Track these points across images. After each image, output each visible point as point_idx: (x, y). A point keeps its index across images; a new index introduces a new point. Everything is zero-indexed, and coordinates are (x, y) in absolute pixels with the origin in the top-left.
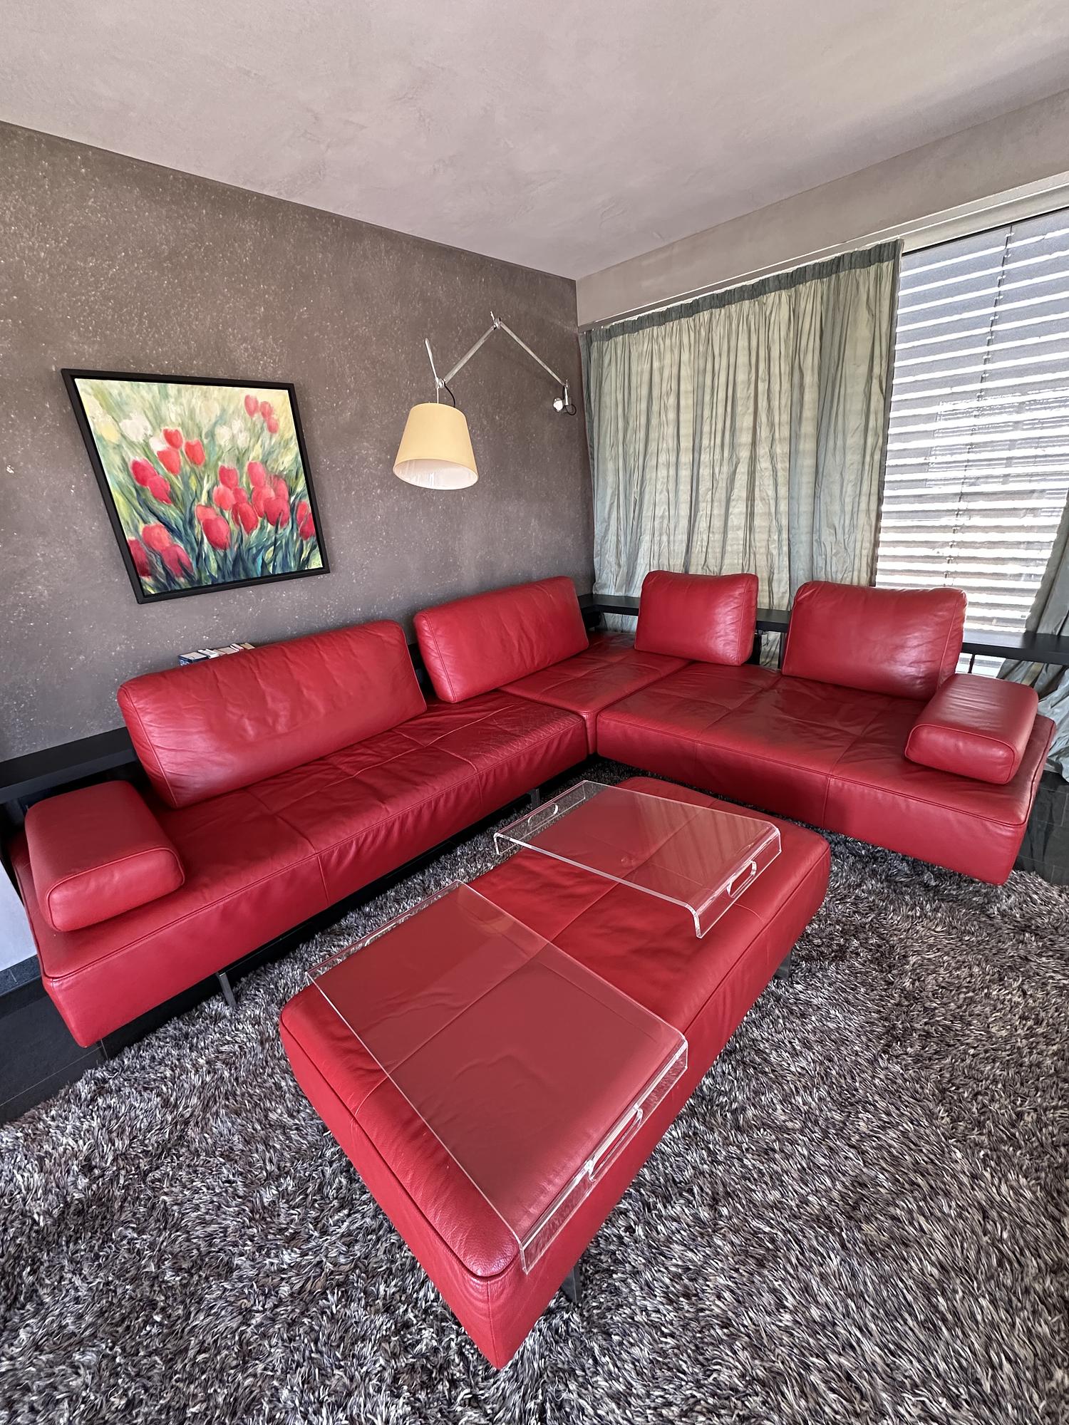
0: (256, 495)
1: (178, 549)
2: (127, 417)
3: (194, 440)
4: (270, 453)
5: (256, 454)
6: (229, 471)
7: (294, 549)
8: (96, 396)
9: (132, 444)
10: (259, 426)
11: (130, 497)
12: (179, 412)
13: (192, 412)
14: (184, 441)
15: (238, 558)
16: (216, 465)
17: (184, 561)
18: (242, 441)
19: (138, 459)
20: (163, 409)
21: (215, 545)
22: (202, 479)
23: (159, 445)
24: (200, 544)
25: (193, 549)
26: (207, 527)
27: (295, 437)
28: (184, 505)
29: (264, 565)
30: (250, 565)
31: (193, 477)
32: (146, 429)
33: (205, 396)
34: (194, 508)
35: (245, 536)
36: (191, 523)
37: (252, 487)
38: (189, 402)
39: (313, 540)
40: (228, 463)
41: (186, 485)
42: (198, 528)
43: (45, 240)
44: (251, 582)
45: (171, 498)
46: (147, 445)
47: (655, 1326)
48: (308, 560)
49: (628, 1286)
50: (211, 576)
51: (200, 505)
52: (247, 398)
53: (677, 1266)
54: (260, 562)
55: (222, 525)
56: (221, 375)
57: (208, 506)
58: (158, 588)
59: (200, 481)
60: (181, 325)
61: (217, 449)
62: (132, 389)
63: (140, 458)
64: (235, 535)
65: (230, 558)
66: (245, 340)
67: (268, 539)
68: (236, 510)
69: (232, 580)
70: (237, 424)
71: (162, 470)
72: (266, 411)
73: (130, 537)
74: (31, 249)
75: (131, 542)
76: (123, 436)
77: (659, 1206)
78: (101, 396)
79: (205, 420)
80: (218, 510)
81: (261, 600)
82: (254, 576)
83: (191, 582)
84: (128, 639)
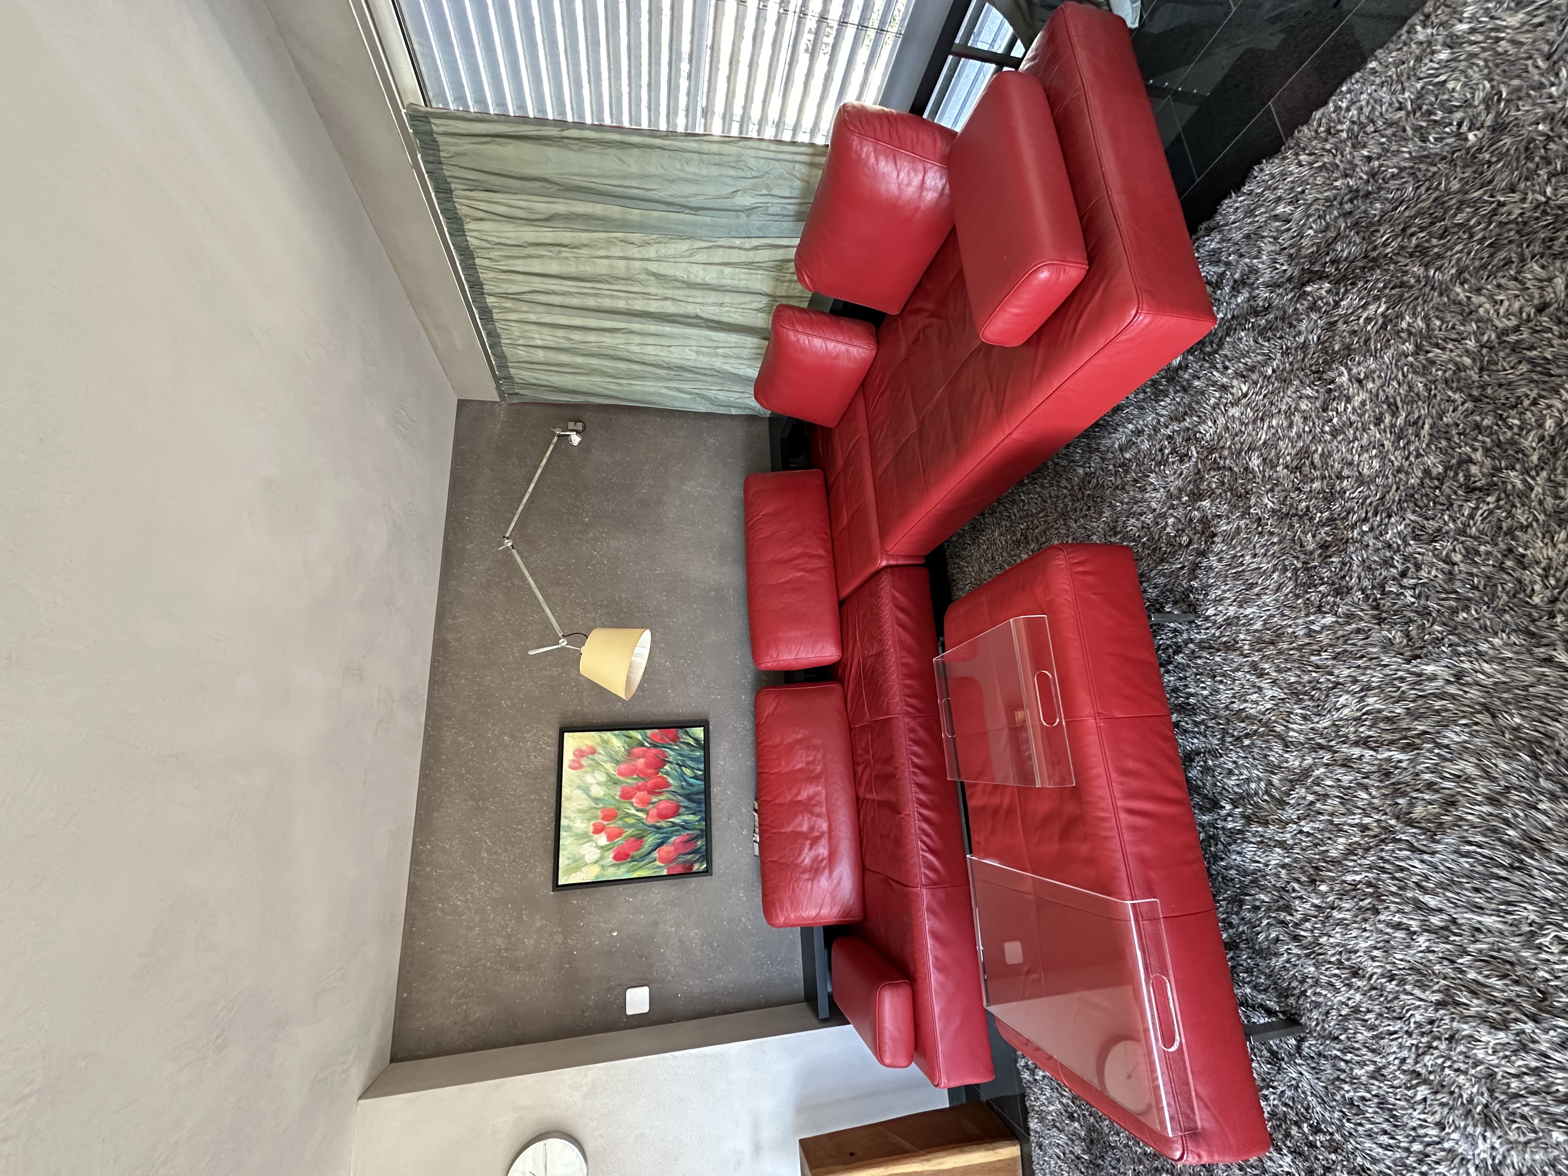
0: (641, 774)
1: (677, 841)
2: (583, 857)
3: (599, 813)
4: (611, 756)
5: (612, 768)
6: (623, 792)
7: (686, 749)
8: (569, 875)
9: (602, 858)
10: (590, 762)
11: (637, 867)
12: (580, 821)
13: (581, 811)
14: (600, 821)
15: (688, 797)
16: (617, 800)
17: (686, 838)
18: (601, 777)
19: (612, 856)
20: (579, 831)
21: (676, 814)
22: (627, 813)
23: (602, 839)
24: (675, 824)
25: (677, 831)
26: (663, 816)
27: (599, 733)
28: (645, 830)
29: (696, 777)
30: (694, 789)
31: (626, 820)
32: (591, 846)
33: (570, 799)
34: (648, 823)
35: (672, 789)
36: (659, 828)
37: (635, 776)
38: (573, 812)
39: (680, 732)
40: (617, 792)
41: (631, 826)
42: (663, 823)
43: (474, 880)
44: (707, 791)
45: (639, 839)
46: (602, 848)
47: (1356, 1010)
48: (696, 740)
49: (1320, 994)
50: (698, 821)
51: (646, 818)
52: (570, 767)
53: (1333, 955)
54: (693, 781)
55: (663, 805)
56: (553, 779)
57: (647, 812)
58: (703, 861)
59: (629, 815)
60: (520, 803)
61: (606, 798)
62: (564, 850)
63: (611, 855)
64: (670, 796)
65: (687, 804)
66: (528, 757)
67: (676, 771)
68: (652, 792)
69: (703, 804)
70: (589, 779)
71: (619, 841)
72: (580, 754)
73: (665, 873)
74: (479, 890)
75: (668, 872)
76: (596, 862)
77: (1289, 918)
78: (570, 871)
79: (586, 803)
80: (651, 806)
81: (722, 783)
82: (703, 786)
83: (701, 836)
84: (737, 887)
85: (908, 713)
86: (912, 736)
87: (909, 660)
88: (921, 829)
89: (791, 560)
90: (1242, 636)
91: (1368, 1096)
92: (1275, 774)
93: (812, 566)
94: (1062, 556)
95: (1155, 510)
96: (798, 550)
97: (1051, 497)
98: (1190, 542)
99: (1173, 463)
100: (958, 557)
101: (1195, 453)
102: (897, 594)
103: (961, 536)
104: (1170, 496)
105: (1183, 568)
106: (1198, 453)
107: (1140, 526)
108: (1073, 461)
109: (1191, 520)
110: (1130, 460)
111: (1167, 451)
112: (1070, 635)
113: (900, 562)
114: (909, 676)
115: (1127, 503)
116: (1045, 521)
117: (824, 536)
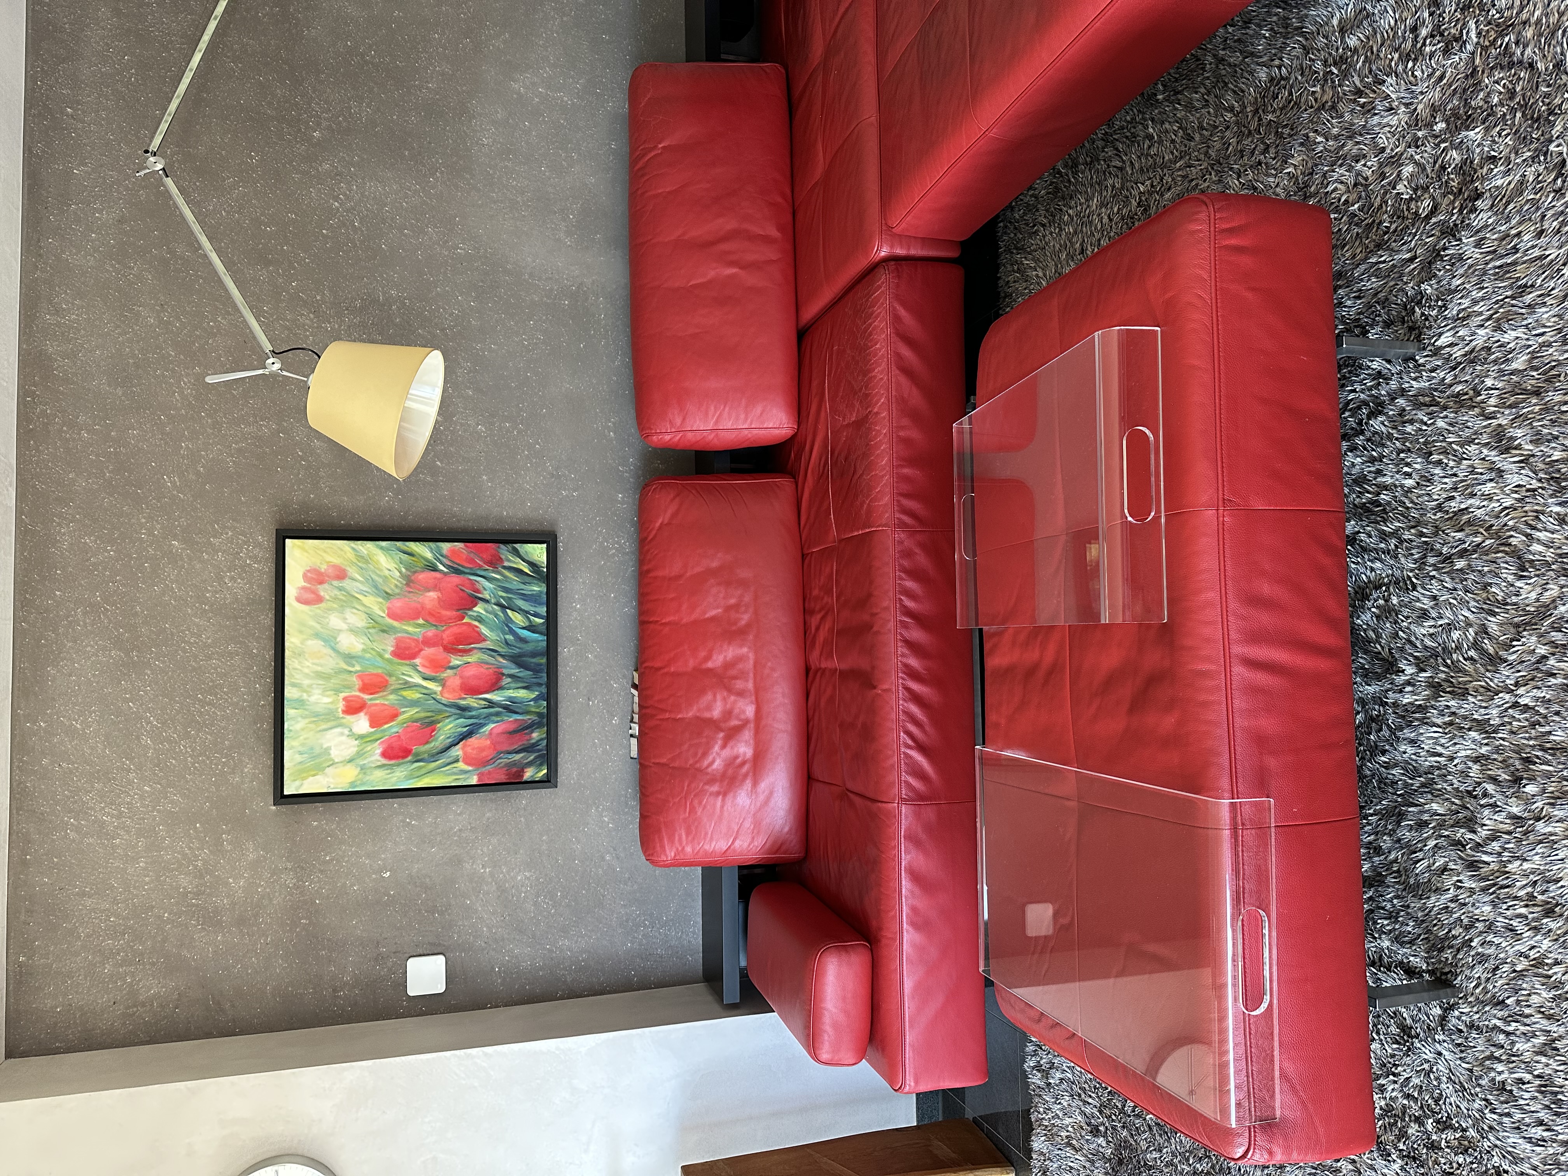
0: (432, 617)
1: (495, 731)
2: (327, 751)
3: (356, 682)
4: (375, 585)
5: (376, 606)
6: (397, 646)
7: (514, 580)
8: (304, 779)
9: (360, 754)
10: (337, 592)
11: (424, 771)
12: (320, 692)
13: (319, 675)
14: (358, 693)
15: (517, 660)
16: (388, 660)
17: (512, 727)
18: (358, 620)
19: (379, 751)
20: (318, 709)
21: (495, 685)
22: (406, 682)
23: (361, 724)
24: (491, 704)
25: (497, 714)
26: (473, 691)
27: (352, 544)
28: (440, 712)
29: (531, 628)
30: (529, 648)
31: (405, 693)
32: (342, 734)
33: (300, 654)
34: (444, 701)
35: (488, 644)
36: (464, 709)
37: (421, 621)
38: (307, 676)
39: (504, 551)
40: (388, 646)
41: (413, 703)
42: (470, 701)
43: (130, 782)
44: (551, 651)
45: (429, 726)
46: (361, 737)
47: (1539, 963)
48: (532, 564)
49: (1491, 943)
50: (535, 700)
51: (441, 693)
52: (299, 600)
53: (1524, 887)
54: (525, 633)
55: (471, 672)
56: (268, 619)
57: (443, 683)
58: (541, 765)
59: (408, 686)
60: (209, 658)
61: (368, 655)
62: (294, 739)
63: (376, 750)
64: (485, 657)
65: (515, 671)
66: (220, 579)
67: (496, 616)
68: (451, 648)
69: (545, 675)
70: (335, 621)
72: (316, 577)
73: (474, 781)
74: (142, 798)
75: (479, 780)
76: (351, 760)
77: (1469, 836)
78: (302, 773)
79: (331, 663)
80: (449, 672)
81: (578, 640)
82: (545, 644)
83: (539, 725)
84: (598, 807)
85: (902, 525)
86: (905, 563)
87: (915, 434)
88: (907, 713)
89: (713, 243)
90: (1489, 382)
91: (1528, 1077)
92: (1494, 614)
93: (751, 257)
94: (1203, 216)
95: (1383, 150)
96: (728, 224)
97: (1201, 128)
98: (1433, 212)
99: (1432, 55)
100: (1021, 249)
101: (1473, 34)
102: (902, 312)
103: (1031, 209)
104: (1415, 122)
105: (1412, 260)
106: (1479, 34)
107: (1351, 181)
108: (1252, 54)
109: (1443, 168)
110: (1355, 51)
111: (1424, 32)
112: (1196, 362)
113: (913, 252)
114: (911, 462)
115: (1336, 138)
116: (1184, 177)
117: (779, 200)
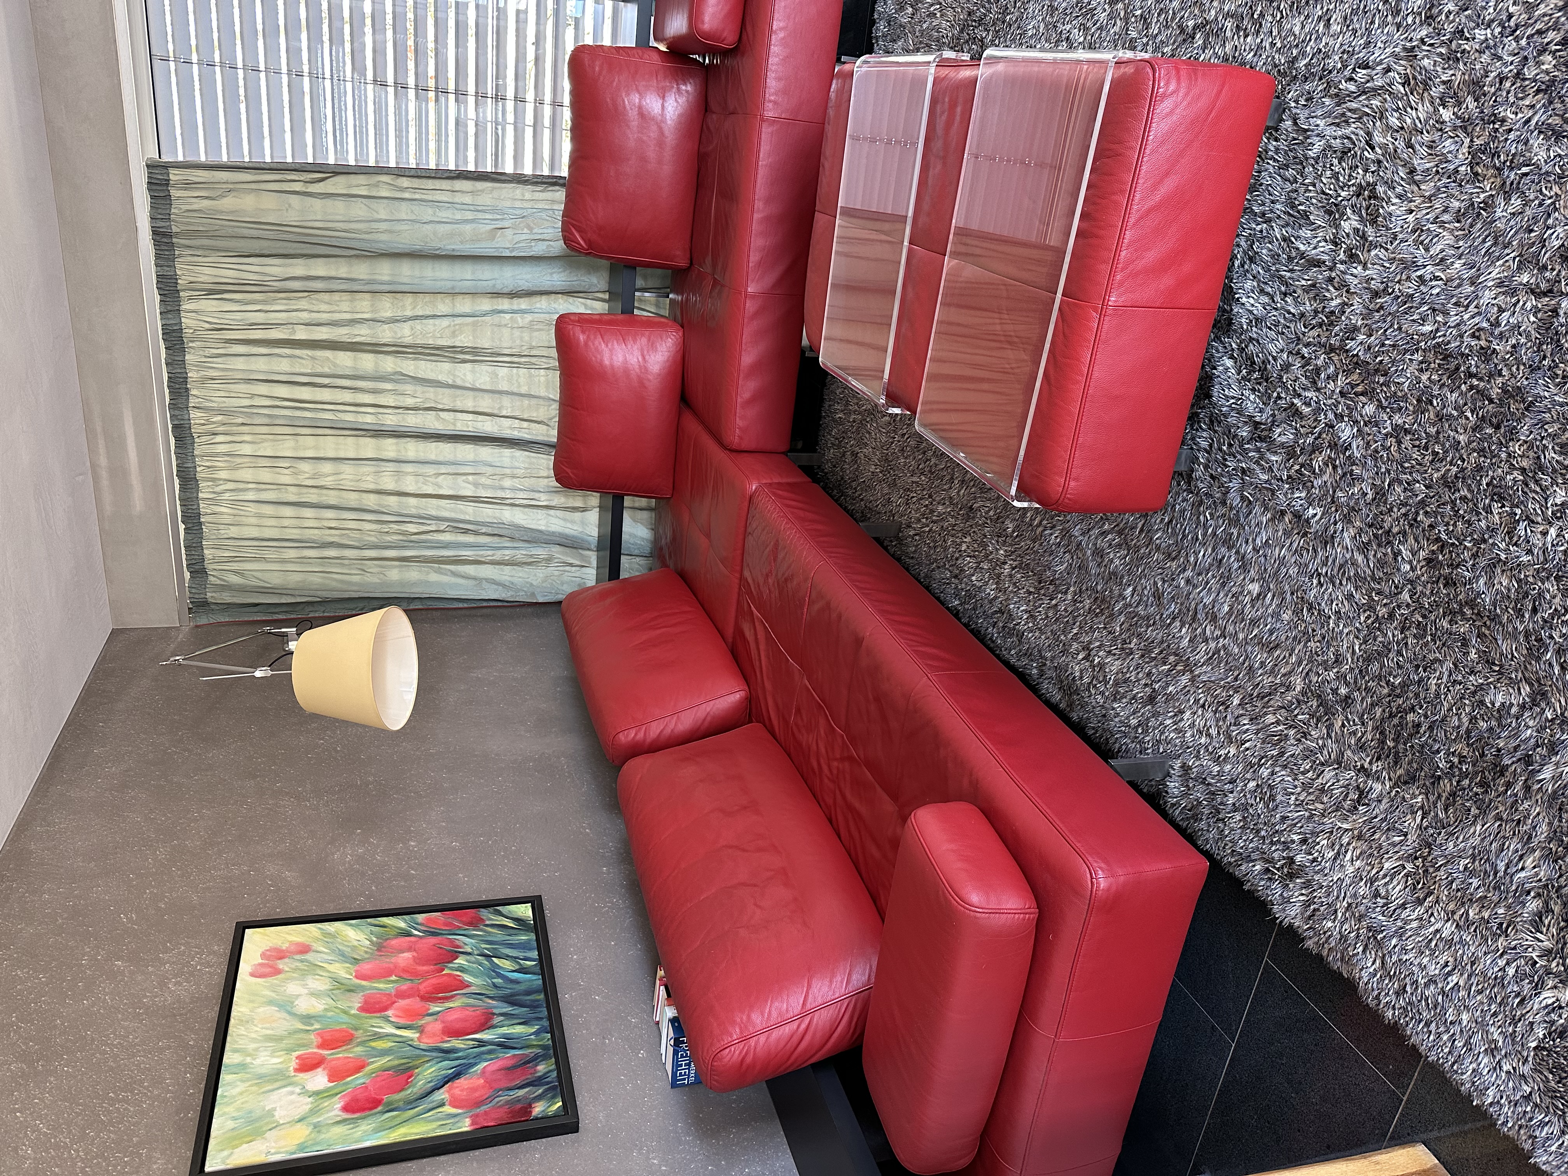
0: (407, 972)
1: (489, 1069)
2: (271, 1113)
3: (314, 1039)
4: (342, 954)
5: (343, 971)
6: (366, 1002)
7: (498, 935)
8: (236, 1147)
9: (313, 1112)
10: (299, 964)
11: (399, 1120)
12: (268, 1053)
13: (269, 1038)
14: (315, 1050)
15: (509, 1000)
16: (354, 1015)
17: (510, 1063)
18: (320, 984)
19: (339, 1106)
20: (263, 1071)
21: (485, 1024)
22: (376, 1033)
23: (319, 1080)
24: (482, 1043)
25: (490, 1052)
26: (458, 1032)
27: (319, 925)
28: (418, 1057)
29: (522, 970)
30: (521, 987)
31: (373, 1044)
32: (292, 1093)
33: (246, 1022)
34: (423, 1046)
35: (473, 989)
36: (448, 1051)
37: (394, 978)
38: (254, 1040)
39: (484, 913)
40: (355, 1003)
41: (384, 1053)
42: (455, 1043)
45: (403, 1073)
46: (317, 1093)
48: (517, 920)
50: (536, 1033)
51: (419, 1039)
52: (252, 975)
54: (516, 975)
55: (454, 1016)
56: (213, 1013)
57: (421, 1030)
58: (553, 1097)
59: (379, 1036)
60: (133, 1056)
61: (330, 1014)
62: (228, 1104)
63: (337, 1104)
64: (470, 1001)
65: (508, 1009)
66: (163, 985)
67: (481, 964)
68: (430, 997)
69: (545, 1009)
70: (293, 988)
71: (358, 1080)
72: (276, 955)
73: (465, 1126)
75: (472, 1124)
76: (300, 1120)
78: (235, 1140)
79: (284, 1024)
80: (428, 1019)
81: (580, 985)
82: (540, 982)
83: (545, 1057)
84: (641, 1149)
